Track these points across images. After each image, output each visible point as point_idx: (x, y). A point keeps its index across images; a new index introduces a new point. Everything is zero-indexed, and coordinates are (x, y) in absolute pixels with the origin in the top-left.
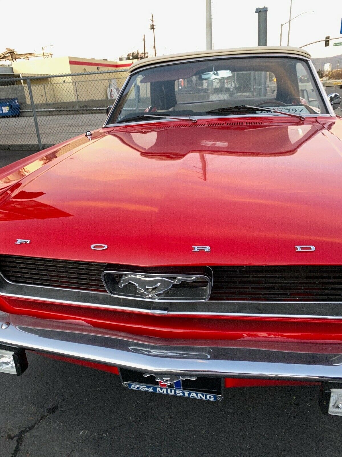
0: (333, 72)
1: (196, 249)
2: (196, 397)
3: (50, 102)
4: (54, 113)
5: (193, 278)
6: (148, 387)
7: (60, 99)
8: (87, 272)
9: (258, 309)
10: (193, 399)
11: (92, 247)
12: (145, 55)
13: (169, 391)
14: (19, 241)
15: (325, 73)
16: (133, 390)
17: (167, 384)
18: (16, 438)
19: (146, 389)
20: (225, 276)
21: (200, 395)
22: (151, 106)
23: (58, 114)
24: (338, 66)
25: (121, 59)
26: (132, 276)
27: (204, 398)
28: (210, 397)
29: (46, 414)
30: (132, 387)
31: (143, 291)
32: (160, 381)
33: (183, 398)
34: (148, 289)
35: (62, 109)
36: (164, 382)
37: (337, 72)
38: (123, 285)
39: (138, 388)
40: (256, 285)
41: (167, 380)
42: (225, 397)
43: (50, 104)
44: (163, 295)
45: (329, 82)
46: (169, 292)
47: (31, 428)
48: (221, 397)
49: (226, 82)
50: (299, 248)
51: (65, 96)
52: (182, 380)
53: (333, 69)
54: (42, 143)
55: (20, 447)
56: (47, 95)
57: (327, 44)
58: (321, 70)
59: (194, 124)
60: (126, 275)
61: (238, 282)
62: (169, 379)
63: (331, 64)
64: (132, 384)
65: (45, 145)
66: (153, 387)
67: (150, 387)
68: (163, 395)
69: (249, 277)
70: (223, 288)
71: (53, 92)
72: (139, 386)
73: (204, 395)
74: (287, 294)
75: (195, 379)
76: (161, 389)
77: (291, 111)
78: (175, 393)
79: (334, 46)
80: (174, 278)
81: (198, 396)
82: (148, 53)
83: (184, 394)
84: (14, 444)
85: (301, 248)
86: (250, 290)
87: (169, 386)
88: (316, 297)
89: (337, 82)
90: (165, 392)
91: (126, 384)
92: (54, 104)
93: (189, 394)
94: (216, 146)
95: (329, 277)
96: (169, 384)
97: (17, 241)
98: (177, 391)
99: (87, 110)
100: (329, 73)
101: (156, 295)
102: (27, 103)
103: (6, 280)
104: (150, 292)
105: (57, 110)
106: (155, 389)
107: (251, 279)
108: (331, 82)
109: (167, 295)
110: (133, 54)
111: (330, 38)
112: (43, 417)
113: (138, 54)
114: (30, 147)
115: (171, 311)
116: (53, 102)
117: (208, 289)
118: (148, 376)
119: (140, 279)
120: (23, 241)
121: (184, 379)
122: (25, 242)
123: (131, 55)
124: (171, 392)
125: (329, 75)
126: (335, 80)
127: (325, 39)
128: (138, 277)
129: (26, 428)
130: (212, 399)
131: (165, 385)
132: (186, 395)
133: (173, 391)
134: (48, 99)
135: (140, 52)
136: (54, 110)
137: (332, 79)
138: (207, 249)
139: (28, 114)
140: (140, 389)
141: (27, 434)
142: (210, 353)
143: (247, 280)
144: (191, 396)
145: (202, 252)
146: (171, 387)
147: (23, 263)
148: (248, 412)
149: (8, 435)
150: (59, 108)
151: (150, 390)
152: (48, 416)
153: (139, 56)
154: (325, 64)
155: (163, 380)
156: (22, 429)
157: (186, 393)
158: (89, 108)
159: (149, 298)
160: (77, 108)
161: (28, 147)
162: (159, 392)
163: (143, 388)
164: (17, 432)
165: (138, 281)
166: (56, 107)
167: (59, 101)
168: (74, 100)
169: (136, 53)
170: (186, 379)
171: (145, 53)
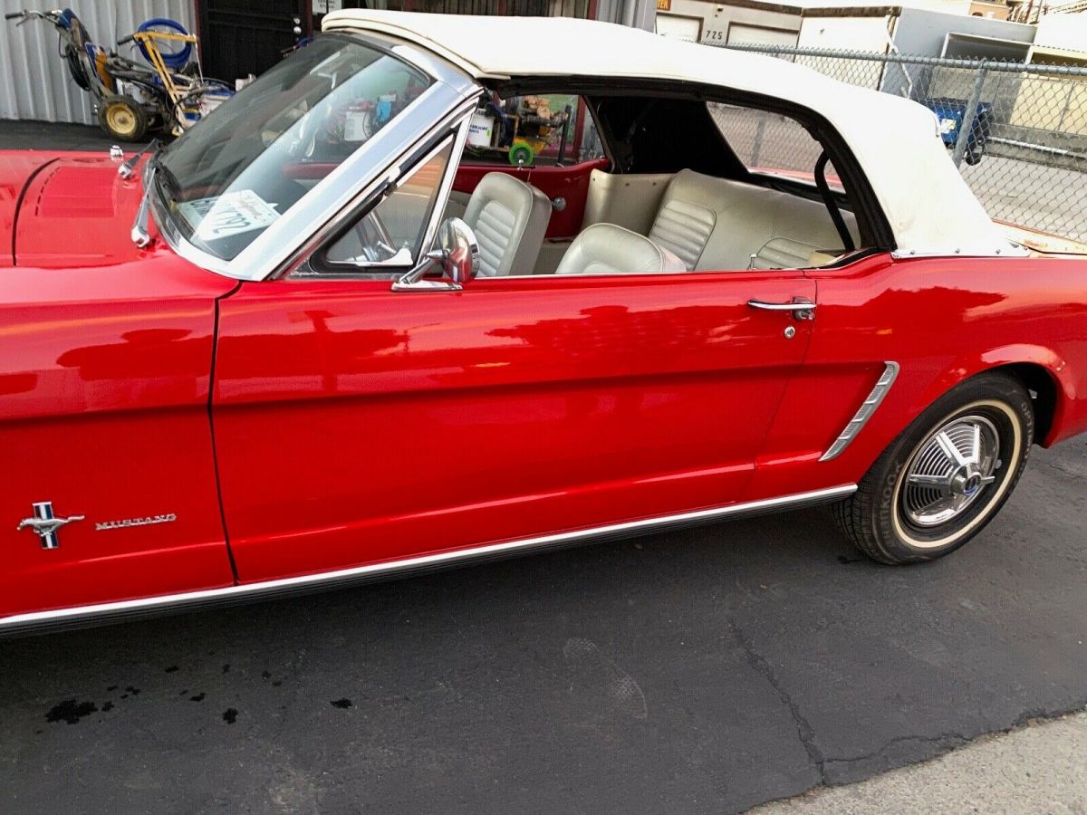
43: (1062, 136)
102: (1011, 122)
136: (1064, 152)
139: (996, 148)
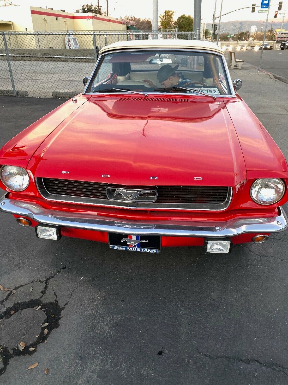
0: (257, 34)
1: (151, 178)
2: (147, 251)
3: (14, 48)
4: (18, 58)
5: (149, 191)
6: (123, 247)
7: (23, 45)
8: (95, 189)
9: (178, 206)
10: (146, 253)
11: (102, 176)
12: (98, 8)
13: (134, 249)
14: (63, 172)
15: (252, 34)
16: (115, 249)
17: (133, 245)
18: (45, 282)
19: (122, 248)
20: (163, 191)
21: (149, 250)
22: (112, 73)
23: (22, 60)
24: (262, 29)
25: (77, 11)
26: (121, 190)
27: (151, 252)
28: (154, 251)
29: (60, 270)
30: (114, 248)
31: (125, 197)
32: (129, 243)
33: (141, 252)
34: (127, 196)
35: (25, 55)
36: (132, 244)
37: (261, 34)
38: (116, 194)
39: (118, 248)
40: (178, 196)
41: (133, 243)
42: (161, 251)
43: (14, 50)
44: (134, 199)
45: (254, 43)
46: (137, 198)
47: (53, 277)
48: (159, 251)
49: (169, 37)
50: (195, 178)
51: (26, 44)
52: (141, 243)
53: (257, 31)
54: (17, 90)
55: (48, 286)
56: (11, 41)
57: (253, 11)
58: (248, 31)
59: (146, 98)
60: (118, 189)
61: (169, 194)
62: (134, 242)
63: (257, 27)
64: (115, 246)
65: (19, 92)
66: (126, 247)
67: (124, 247)
68: (131, 251)
69: (174, 192)
70: (162, 197)
71: (17, 39)
72: (118, 247)
73: (151, 250)
74: (191, 200)
75: (147, 242)
76: (130, 248)
77: (209, 92)
78: (137, 250)
79: (259, 12)
80: (141, 191)
81: (148, 251)
82: (101, 6)
83: (141, 250)
84: (44, 284)
85: (197, 178)
86: (175, 198)
87: (134, 247)
88: (205, 201)
89: (260, 43)
90: (132, 250)
91: (112, 246)
92: (17, 50)
93: (144, 250)
94: (160, 111)
95: (210, 192)
96: (134, 245)
97: (62, 172)
98: (138, 249)
99: (48, 58)
100: (254, 34)
101: (131, 199)
103: (48, 192)
104: (128, 198)
105: (20, 55)
106: (126, 248)
107: (175, 193)
108: (256, 43)
109: (136, 199)
110: (87, 5)
111: (256, 5)
112: (58, 272)
113: (92, 6)
114: (5, 92)
115: (138, 207)
116: (17, 48)
117: (155, 197)
118: (123, 241)
119: (124, 192)
120: (66, 172)
121: (142, 242)
122: (67, 173)
123: (86, 6)
124: (135, 249)
125: (254, 36)
126: (258, 41)
127: (252, 6)
128: (123, 190)
129: (50, 277)
130: (155, 252)
131: (132, 246)
132: (142, 251)
133: (136, 249)
134: (12, 45)
135: (94, 5)
136: (18, 55)
137: (256, 40)
138: (156, 178)
140: (119, 248)
141: (51, 280)
142: (154, 226)
143: (173, 193)
144: (144, 251)
145: (154, 180)
146: (135, 247)
147: (59, 184)
148: (173, 265)
149: (39, 281)
150: (22, 54)
151: (124, 249)
152: (61, 271)
153: (93, 9)
154: (251, 26)
155: (131, 243)
156: (47, 278)
157: (142, 250)
158: (49, 56)
159: (128, 201)
160: (39, 55)
161: (4, 92)
162: (128, 250)
163: (120, 248)
164: (44, 279)
165: (123, 192)
166: (20, 53)
167: (22, 48)
168: (35, 48)
169: (90, 5)
170: (143, 242)
171: (98, 6)
